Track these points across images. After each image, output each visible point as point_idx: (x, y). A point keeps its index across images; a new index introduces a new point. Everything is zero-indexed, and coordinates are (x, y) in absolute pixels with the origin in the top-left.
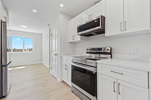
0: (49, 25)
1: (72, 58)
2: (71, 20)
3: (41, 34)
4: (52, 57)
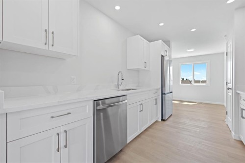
0: (226, 36)
4: (227, 93)
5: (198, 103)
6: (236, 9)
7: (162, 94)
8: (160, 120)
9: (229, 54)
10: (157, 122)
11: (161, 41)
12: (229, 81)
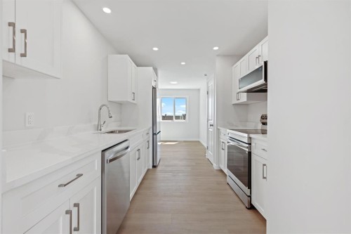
0: (206, 75)
1: (228, 130)
2: (235, 65)
3: (199, 90)
4: (208, 129)
5: (180, 142)
6: (218, 55)
7: (153, 134)
8: (151, 167)
9: (210, 93)
10: (148, 170)
11: (152, 68)
12: (210, 118)
